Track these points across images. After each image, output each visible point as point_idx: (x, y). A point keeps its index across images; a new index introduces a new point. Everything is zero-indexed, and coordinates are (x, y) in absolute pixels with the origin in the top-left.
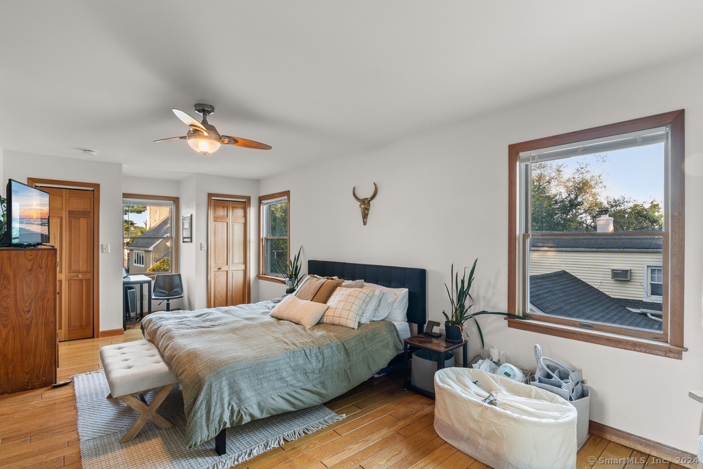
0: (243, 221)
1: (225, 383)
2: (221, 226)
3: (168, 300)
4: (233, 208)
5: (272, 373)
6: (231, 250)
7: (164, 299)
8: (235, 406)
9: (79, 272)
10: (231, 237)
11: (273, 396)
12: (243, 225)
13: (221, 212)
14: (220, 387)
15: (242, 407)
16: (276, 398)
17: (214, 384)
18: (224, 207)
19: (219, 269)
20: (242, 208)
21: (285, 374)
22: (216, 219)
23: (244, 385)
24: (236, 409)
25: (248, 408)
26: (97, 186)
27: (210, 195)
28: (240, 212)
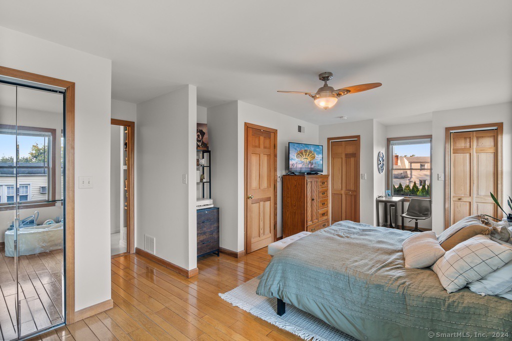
0: (492, 150)
1: (280, 267)
2: (462, 158)
3: (417, 220)
4: (478, 138)
5: (312, 280)
6: (475, 182)
7: (413, 219)
8: (281, 286)
9: (350, 190)
10: (475, 169)
11: (308, 297)
12: (492, 156)
13: (462, 144)
14: (277, 268)
15: (285, 289)
16: (311, 301)
17: (275, 265)
18: (465, 138)
19: (459, 199)
20: (491, 136)
21: (322, 287)
22: (456, 151)
23: (290, 276)
24: (281, 289)
25: (288, 293)
26: (358, 137)
27: (447, 129)
28: (488, 142)
